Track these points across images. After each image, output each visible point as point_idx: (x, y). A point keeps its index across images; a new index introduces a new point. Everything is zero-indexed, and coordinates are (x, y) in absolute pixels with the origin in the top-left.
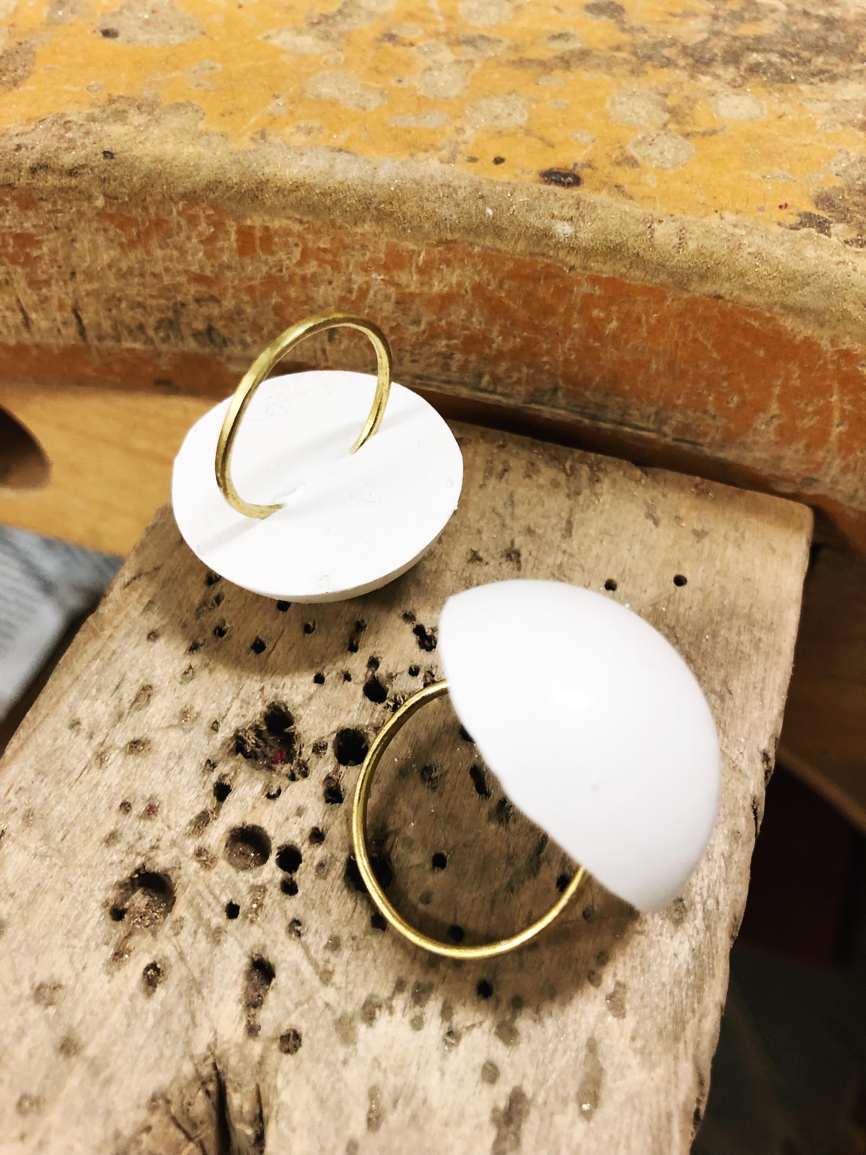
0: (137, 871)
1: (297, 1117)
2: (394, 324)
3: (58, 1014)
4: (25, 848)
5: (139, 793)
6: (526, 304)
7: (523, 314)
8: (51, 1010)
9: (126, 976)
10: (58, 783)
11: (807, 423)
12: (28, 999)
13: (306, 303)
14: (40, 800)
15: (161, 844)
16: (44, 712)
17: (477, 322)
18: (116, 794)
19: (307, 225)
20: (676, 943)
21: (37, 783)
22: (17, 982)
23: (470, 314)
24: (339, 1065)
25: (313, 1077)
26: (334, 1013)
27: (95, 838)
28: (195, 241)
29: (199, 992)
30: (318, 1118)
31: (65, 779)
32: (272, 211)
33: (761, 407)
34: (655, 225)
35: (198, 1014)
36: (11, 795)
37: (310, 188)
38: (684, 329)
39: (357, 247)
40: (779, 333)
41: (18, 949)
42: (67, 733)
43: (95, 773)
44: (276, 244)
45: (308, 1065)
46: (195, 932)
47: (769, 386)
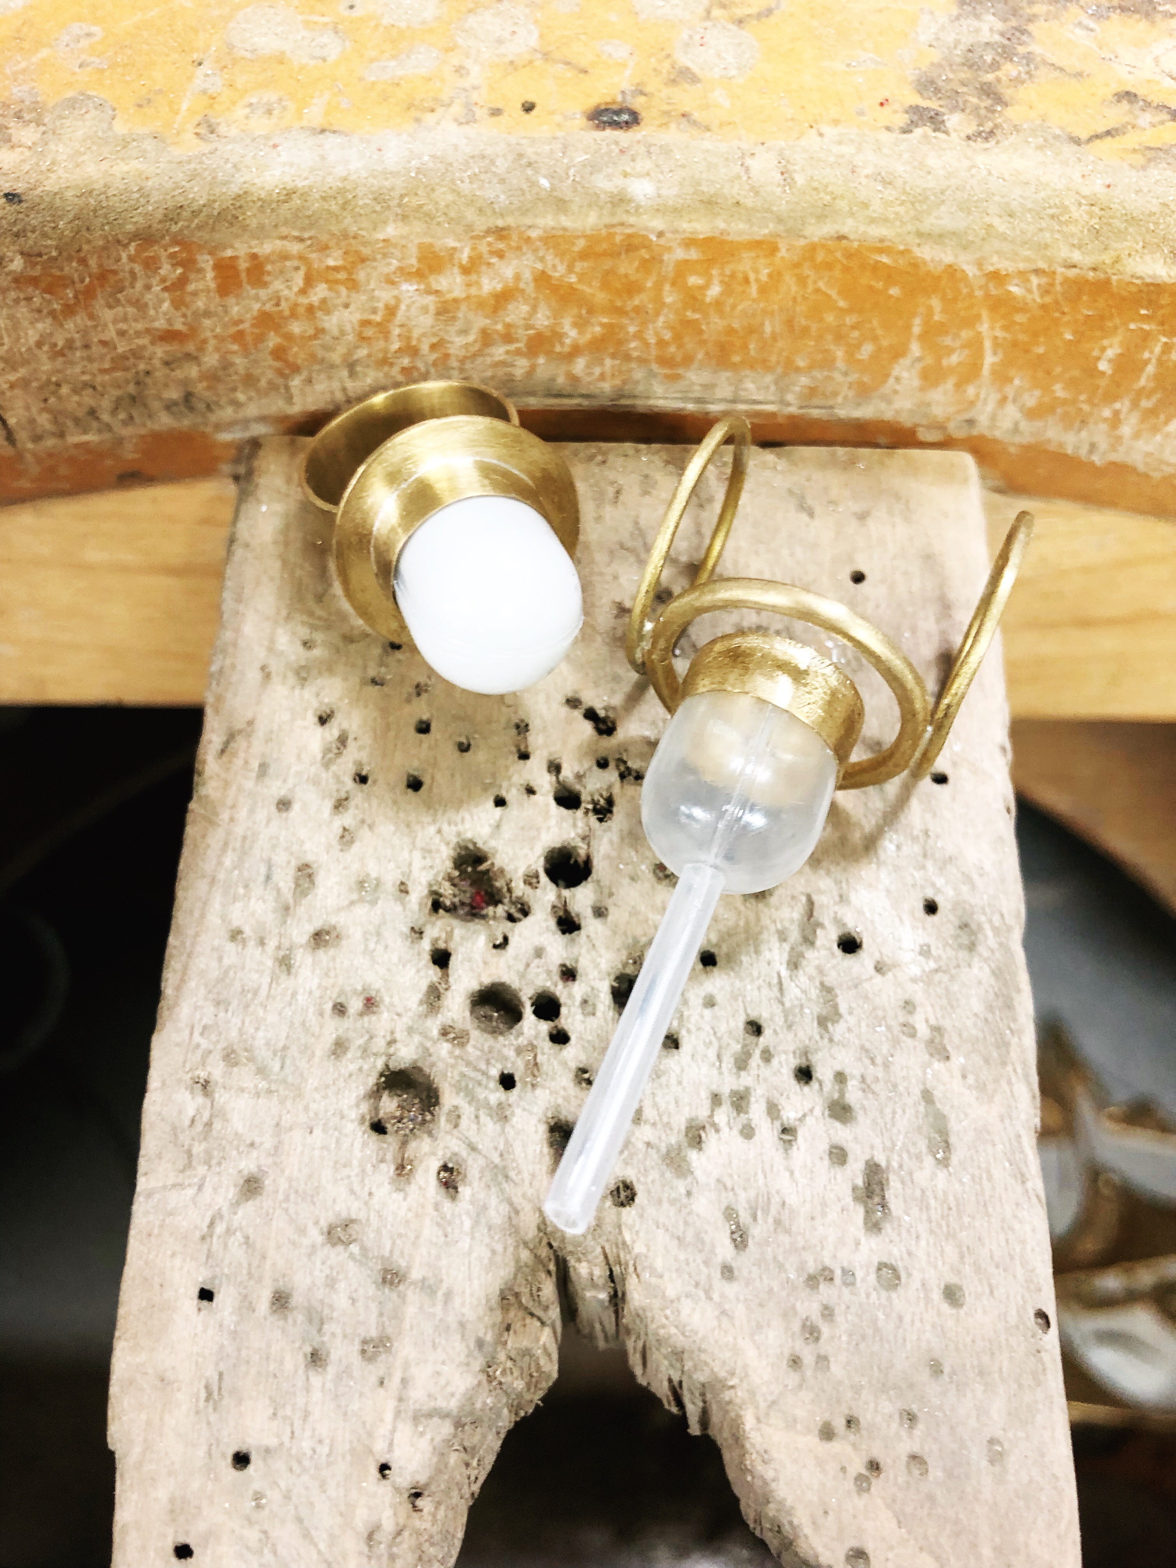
0: (381, 1075)
1: (659, 1263)
2: (435, 340)
3: (364, 1249)
4: (242, 1090)
5: (348, 989)
6: (605, 285)
7: (601, 297)
8: (354, 1248)
9: (420, 1188)
10: (247, 1006)
11: (955, 359)
12: (323, 1245)
13: (315, 337)
14: (234, 1033)
15: (398, 1036)
16: (191, 932)
17: (542, 320)
18: (321, 997)
19: (309, 242)
20: (975, 970)
21: (222, 1015)
22: (302, 1231)
23: (534, 309)
24: (685, 1200)
25: (662, 1220)
26: (658, 1151)
27: (318, 1053)
28: (157, 289)
29: (507, 1177)
30: (682, 1257)
31: (253, 999)
32: (261, 233)
33: (898, 352)
34: (749, 162)
35: (514, 1199)
36: (197, 1038)
37: (305, 195)
38: (802, 281)
39: (379, 256)
40: (915, 265)
41: (287, 1199)
42: (231, 947)
43: (286, 982)
44: (269, 273)
45: (651, 1211)
46: (477, 1117)
47: (909, 327)
